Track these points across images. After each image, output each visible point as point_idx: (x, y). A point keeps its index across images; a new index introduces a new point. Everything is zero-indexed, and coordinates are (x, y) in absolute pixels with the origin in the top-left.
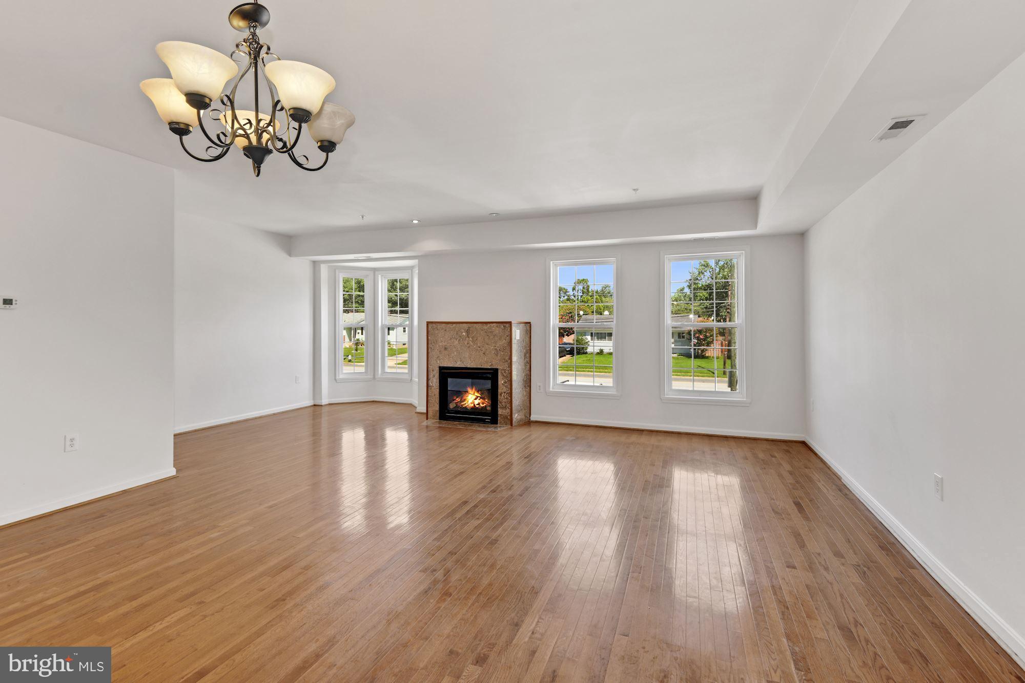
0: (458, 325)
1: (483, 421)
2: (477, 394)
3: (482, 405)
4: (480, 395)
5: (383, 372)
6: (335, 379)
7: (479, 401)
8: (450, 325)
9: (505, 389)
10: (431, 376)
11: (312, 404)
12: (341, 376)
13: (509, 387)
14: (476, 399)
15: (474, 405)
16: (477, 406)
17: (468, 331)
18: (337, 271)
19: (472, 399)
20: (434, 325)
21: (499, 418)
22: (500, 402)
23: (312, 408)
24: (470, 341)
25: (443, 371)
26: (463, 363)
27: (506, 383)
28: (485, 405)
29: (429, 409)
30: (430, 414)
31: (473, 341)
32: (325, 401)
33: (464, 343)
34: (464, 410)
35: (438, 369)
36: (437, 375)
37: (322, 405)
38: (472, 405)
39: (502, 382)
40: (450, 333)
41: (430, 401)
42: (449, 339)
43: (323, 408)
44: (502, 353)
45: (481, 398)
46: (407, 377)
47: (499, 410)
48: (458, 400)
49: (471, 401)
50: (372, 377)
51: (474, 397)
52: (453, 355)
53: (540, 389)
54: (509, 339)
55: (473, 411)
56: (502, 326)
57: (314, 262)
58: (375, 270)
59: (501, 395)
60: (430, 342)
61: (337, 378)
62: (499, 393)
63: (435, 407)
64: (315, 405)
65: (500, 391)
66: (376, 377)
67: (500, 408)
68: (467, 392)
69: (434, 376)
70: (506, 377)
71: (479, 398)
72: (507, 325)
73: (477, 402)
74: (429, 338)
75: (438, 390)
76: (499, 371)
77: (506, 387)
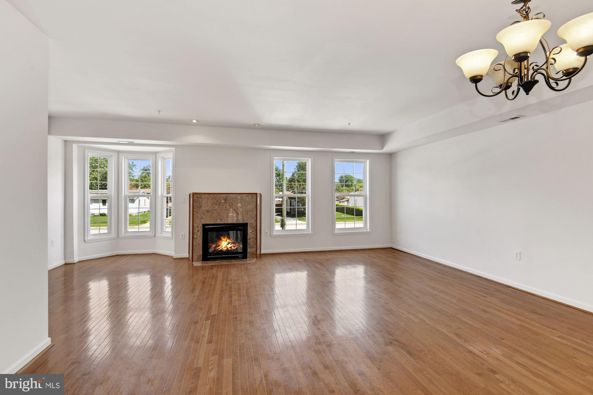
0: (218, 195)
1: (236, 258)
2: (228, 241)
3: (233, 248)
4: (231, 242)
5: (126, 231)
6: (85, 241)
7: (231, 245)
8: (212, 195)
9: (252, 236)
10: (196, 231)
11: (64, 263)
12: (90, 238)
13: (255, 234)
14: (228, 244)
15: (227, 248)
16: (230, 249)
17: (225, 200)
18: (86, 151)
19: (225, 244)
20: (199, 195)
21: (248, 255)
22: (249, 244)
23: (64, 266)
24: (228, 205)
25: (206, 227)
26: (222, 220)
27: (253, 231)
28: (236, 248)
29: (194, 254)
30: (195, 257)
31: (229, 206)
32: (76, 259)
33: (223, 207)
34: (221, 252)
35: (201, 226)
36: (201, 230)
37: (74, 263)
38: (226, 248)
39: (251, 231)
40: (212, 200)
41: (195, 249)
42: (211, 204)
43: (76, 265)
44: (251, 213)
45: (232, 243)
46: (150, 234)
47: (248, 249)
48: (214, 246)
49: (225, 246)
50: (116, 236)
51: (227, 243)
52: (214, 215)
53: (267, 234)
54: (256, 204)
55: (227, 252)
56: (251, 196)
57: (65, 141)
58: (119, 152)
59: (250, 239)
60: (195, 207)
61: (86, 239)
62: (248, 239)
63: (199, 252)
64: (66, 264)
65: (249, 237)
66: (120, 236)
67: (249, 248)
68: (220, 239)
69: (198, 231)
70: (253, 228)
71: (231, 243)
72: (254, 195)
73: (229, 246)
74: (195, 204)
75: (202, 240)
76: (248, 224)
77: (253, 234)
